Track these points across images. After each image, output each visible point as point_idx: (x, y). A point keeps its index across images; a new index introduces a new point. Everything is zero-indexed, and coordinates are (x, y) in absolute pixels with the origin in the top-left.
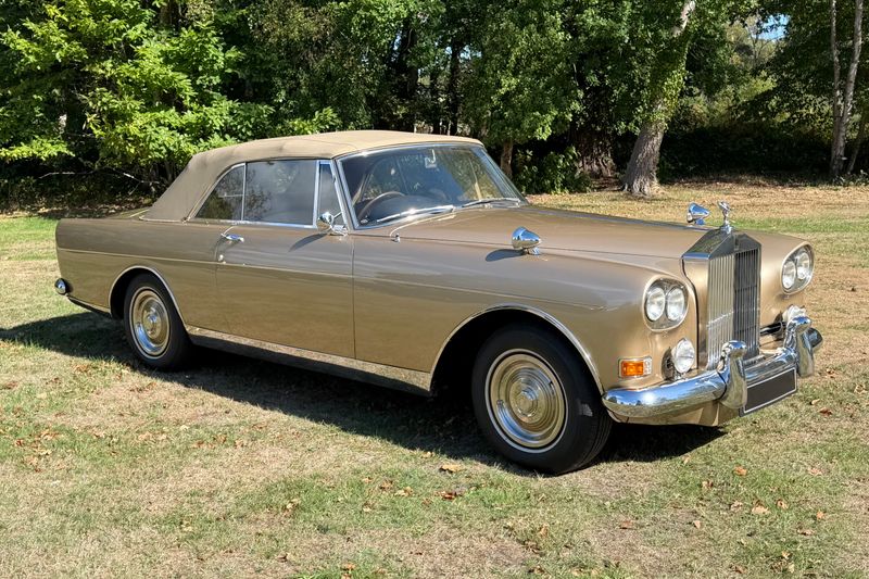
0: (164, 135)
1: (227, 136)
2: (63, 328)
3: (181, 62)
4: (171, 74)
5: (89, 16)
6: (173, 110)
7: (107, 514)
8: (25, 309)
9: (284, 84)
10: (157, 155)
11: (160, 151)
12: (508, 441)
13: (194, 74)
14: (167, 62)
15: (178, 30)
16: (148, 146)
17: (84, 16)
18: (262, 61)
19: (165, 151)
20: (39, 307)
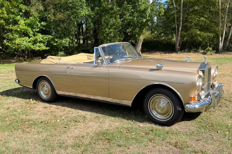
0: (25, 43)
1: (41, 43)
2: (14, 92)
3: (29, 25)
4: (27, 28)
5: (6, 14)
6: (27, 37)
7: (56, 145)
8: (2, 87)
9: (54, 31)
10: (23, 48)
11: (24, 47)
12: (155, 118)
13: (32, 28)
14: (26, 25)
15: (29, 18)
16: (21, 46)
17: (5, 14)
18: (49, 25)
19: (25, 47)
20: (5, 86)
